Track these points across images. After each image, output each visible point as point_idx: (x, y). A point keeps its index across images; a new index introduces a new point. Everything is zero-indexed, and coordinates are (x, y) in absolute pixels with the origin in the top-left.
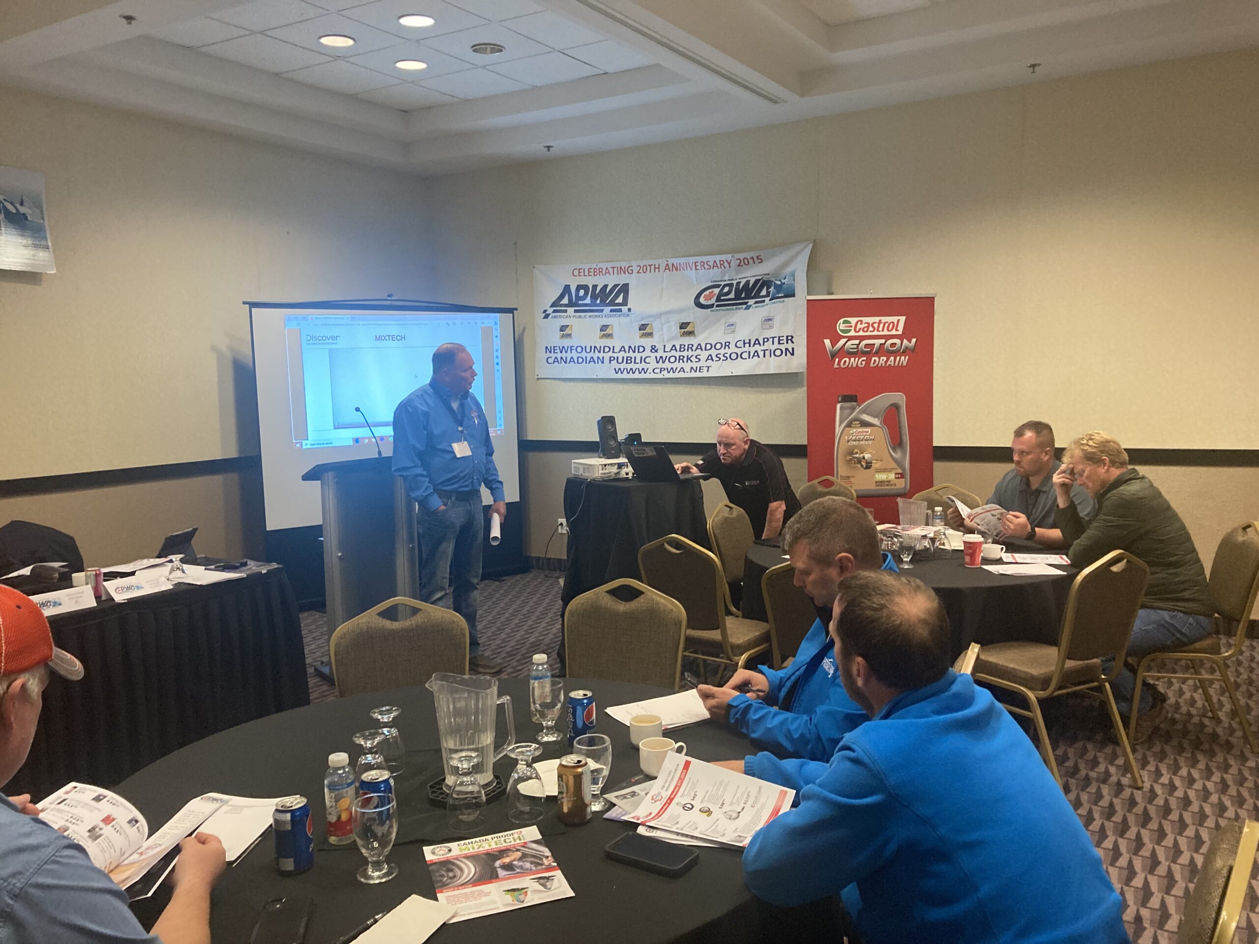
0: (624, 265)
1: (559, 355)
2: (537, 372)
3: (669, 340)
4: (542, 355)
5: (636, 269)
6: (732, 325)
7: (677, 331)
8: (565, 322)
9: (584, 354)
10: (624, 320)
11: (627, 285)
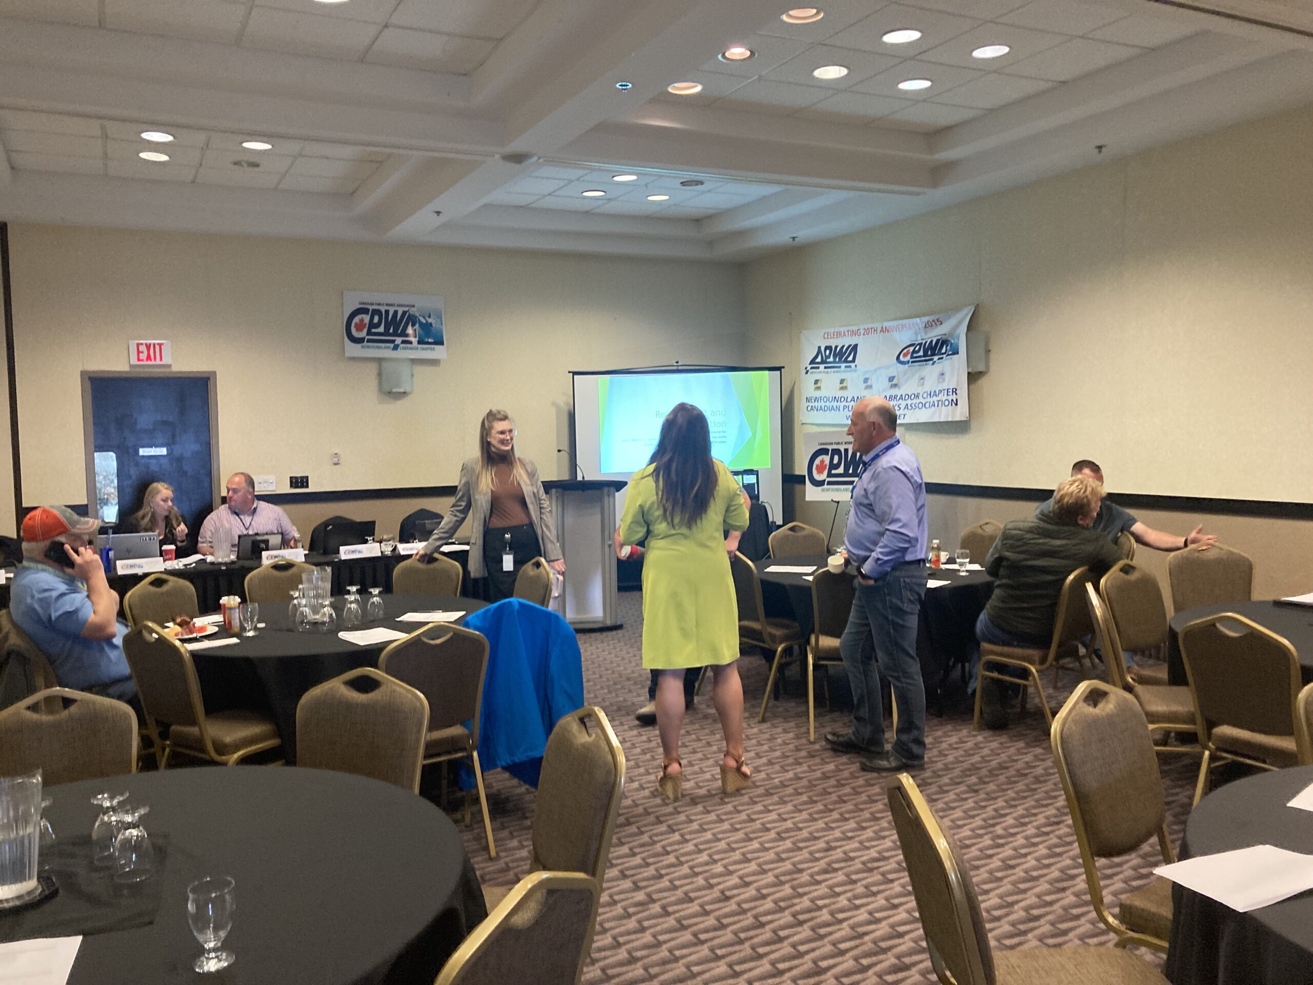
0: (855, 328)
1: (813, 404)
2: (801, 418)
3: (884, 391)
4: (804, 404)
5: (862, 332)
6: (922, 378)
7: (887, 384)
8: (817, 377)
9: (828, 404)
10: (854, 375)
11: (856, 346)
